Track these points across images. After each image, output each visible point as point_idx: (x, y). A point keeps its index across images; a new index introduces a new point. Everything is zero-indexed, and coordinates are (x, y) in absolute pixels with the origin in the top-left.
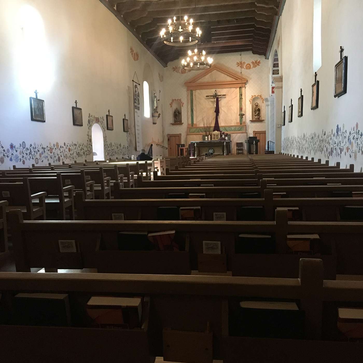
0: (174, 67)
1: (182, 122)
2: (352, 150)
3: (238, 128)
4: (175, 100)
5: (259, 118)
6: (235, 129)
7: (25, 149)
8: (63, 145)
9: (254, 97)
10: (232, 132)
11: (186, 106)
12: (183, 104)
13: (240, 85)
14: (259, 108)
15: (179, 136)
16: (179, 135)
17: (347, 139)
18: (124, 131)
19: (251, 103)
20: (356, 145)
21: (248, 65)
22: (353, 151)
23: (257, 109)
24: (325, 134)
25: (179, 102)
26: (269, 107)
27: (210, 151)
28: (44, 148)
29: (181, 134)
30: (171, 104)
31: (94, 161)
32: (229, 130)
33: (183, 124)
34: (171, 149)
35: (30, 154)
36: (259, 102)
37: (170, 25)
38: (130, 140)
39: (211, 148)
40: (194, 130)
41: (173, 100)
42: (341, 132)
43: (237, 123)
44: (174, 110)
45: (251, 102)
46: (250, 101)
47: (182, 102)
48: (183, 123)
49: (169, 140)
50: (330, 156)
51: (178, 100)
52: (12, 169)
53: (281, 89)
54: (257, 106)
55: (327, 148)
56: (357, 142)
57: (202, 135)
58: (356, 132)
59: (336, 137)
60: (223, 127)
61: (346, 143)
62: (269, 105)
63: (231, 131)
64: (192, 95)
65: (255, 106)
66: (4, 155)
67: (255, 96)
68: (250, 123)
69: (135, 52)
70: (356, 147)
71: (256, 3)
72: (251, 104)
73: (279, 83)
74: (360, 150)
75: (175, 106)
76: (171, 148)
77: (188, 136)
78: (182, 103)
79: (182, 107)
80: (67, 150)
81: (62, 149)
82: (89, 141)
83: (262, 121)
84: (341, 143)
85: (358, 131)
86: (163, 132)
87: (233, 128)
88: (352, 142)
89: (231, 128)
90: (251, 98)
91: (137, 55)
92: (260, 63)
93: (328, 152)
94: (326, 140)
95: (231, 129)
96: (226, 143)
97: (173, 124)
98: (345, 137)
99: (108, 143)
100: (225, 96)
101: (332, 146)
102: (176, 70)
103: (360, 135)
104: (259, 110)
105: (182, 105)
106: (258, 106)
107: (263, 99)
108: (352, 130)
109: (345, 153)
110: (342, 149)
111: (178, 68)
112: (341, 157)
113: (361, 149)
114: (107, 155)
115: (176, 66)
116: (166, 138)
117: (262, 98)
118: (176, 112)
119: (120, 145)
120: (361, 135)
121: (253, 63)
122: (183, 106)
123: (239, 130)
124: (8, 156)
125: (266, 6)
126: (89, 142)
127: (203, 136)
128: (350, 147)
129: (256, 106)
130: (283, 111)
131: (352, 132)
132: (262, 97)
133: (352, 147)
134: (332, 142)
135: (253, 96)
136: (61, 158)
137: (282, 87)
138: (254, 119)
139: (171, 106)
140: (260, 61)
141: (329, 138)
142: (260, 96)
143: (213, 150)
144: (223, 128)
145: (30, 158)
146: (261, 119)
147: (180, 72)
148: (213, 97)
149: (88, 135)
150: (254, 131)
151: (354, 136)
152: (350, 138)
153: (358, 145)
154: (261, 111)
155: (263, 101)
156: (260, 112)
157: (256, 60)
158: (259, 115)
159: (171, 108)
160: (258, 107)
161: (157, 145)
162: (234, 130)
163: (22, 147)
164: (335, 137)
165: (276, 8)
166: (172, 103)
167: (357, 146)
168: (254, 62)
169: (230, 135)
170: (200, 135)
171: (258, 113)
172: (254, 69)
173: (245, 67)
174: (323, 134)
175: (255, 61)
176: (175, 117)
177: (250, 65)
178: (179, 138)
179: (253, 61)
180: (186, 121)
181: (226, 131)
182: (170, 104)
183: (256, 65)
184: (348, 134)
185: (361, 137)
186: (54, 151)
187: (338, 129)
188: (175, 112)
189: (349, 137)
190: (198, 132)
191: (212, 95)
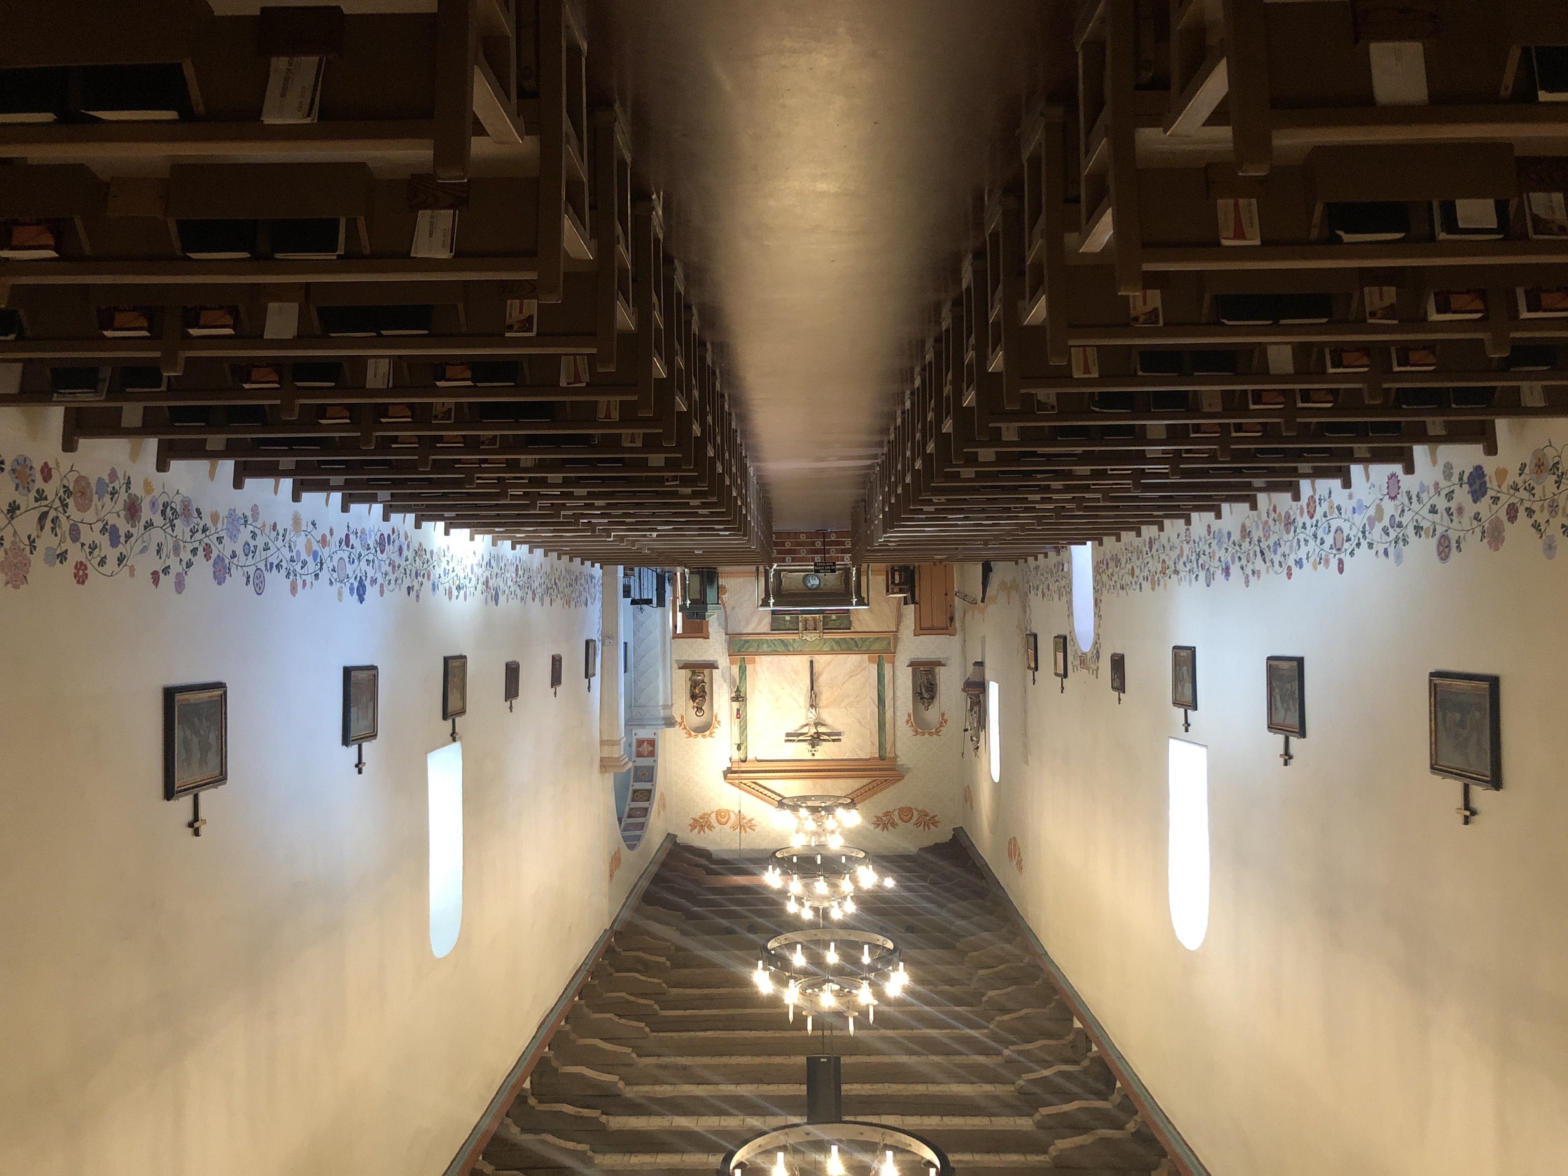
0: (932, 827)
1: (910, 668)
2: (309, 536)
3: (749, 647)
4: (930, 734)
5: (694, 673)
6: (758, 646)
7: (1206, 568)
8: (1144, 584)
9: (707, 733)
10: (768, 638)
11: (898, 713)
12: (908, 722)
13: (744, 767)
14: (694, 701)
15: (921, 629)
16: (924, 632)
17: (328, 565)
18: (1035, 636)
19: (716, 716)
20: (295, 546)
21: (724, 820)
22: (306, 535)
23: (697, 701)
24: (409, 589)
25: (919, 725)
26: (661, 703)
27: (817, 582)
28: (1176, 572)
29: (915, 635)
30: (944, 721)
31: (1089, 543)
32: (776, 643)
33: (907, 662)
34: (946, 591)
35: (1198, 555)
36: (694, 719)
37: (849, 898)
38: (1025, 612)
39: (815, 589)
40: (876, 647)
41: (937, 732)
42: (348, 585)
43: (754, 662)
44: (936, 701)
45: (716, 719)
46: (719, 722)
47: (912, 726)
48: (908, 666)
49: (952, 619)
50: (389, 535)
51: (923, 734)
52: (1225, 507)
53: (605, 738)
54: (699, 709)
55: (401, 554)
56: (294, 554)
57: (852, 630)
58: (296, 575)
59: (366, 577)
60: (794, 651)
61: (332, 557)
62: (663, 709)
63: (771, 640)
64: (882, 746)
65: (703, 708)
66: (1240, 546)
67: (704, 737)
68: (716, 661)
69: (1014, 862)
70: (295, 543)
71: (668, 964)
72: (715, 713)
73: (611, 756)
74: (281, 534)
75: (932, 714)
76: (946, 595)
77: (894, 630)
78: (909, 724)
79: (911, 712)
80: (1137, 572)
81: (1146, 573)
82: (1099, 601)
83: (685, 666)
84: (347, 560)
85: (291, 577)
86: (965, 641)
87: (765, 647)
88: (309, 556)
89: (769, 650)
90: (714, 730)
91: (1010, 854)
92: (690, 825)
93: (397, 543)
94: (406, 574)
95: (770, 646)
96: (769, 603)
97: (939, 664)
98: (334, 570)
99: (1064, 599)
100: (787, 738)
101: (384, 556)
102: (928, 818)
103: (284, 567)
104: (693, 697)
105: (912, 718)
106: (697, 708)
107: (682, 727)
108: (312, 583)
109: (332, 534)
110: (344, 543)
111: (923, 824)
112: (348, 527)
113: (278, 534)
114: (1066, 565)
115: (927, 828)
116: (957, 623)
117: (685, 728)
118: (930, 698)
119: (1043, 595)
120: (282, 566)
121: (711, 827)
122: (909, 716)
123: (748, 641)
124: (1234, 544)
125: (641, 954)
126: (1098, 597)
127: (850, 629)
128: (316, 547)
129: (701, 709)
130: (596, 681)
131: (309, 579)
132: (685, 731)
133: (308, 545)
134: (380, 566)
135: (710, 735)
136: (1147, 548)
137: (603, 743)
138: (706, 671)
139: (943, 715)
140: (691, 831)
141: (392, 577)
142: (690, 735)
143: (809, 585)
144: (792, 649)
145: (1198, 544)
146: (688, 670)
147: (915, 812)
148: (822, 738)
149: (1100, 616)
150: (708, 638)
151: (302, 568)
152: (317, 565)
153: (290, 547)
154: (689, 696)
155: (683, 722)
156: (691, 690)
157: (702, 832)
158: (694, 684)
159: (942, 711)
160: (695, 704)
161: (974, 602)
162: (763, 644)
163: (1212, 572)
164: (372, 578)
165: (617, 949)
166: (941, 726)
167: (292, 544)
168: (706, 828)
169: (772, 630)
170: (858, 630)
171: (695, 688)
172: (708, 811)
173: (732, 815)
174: (417, 591)
175: (704, 832)
176: (933, 685)
177: (717, 819)
178: (920, 625)
179: (710, 832)
180: (898, 673)
181: (785, 641)
182: (946, 721)
183: (701, 821)
184: (325, 575)
185: (281, 561)
186: (1159, 566)
187: (361, 593)
188: (932, 698)
189: (319, 566)
190: (863, 640)
191: (824, 743)
